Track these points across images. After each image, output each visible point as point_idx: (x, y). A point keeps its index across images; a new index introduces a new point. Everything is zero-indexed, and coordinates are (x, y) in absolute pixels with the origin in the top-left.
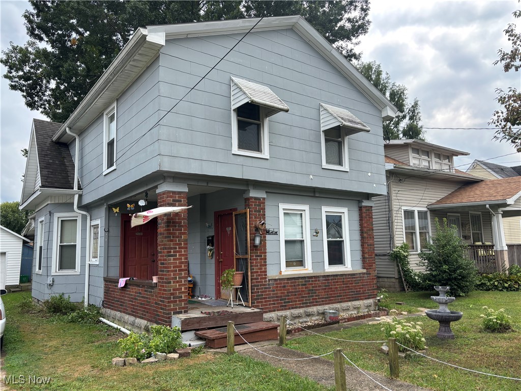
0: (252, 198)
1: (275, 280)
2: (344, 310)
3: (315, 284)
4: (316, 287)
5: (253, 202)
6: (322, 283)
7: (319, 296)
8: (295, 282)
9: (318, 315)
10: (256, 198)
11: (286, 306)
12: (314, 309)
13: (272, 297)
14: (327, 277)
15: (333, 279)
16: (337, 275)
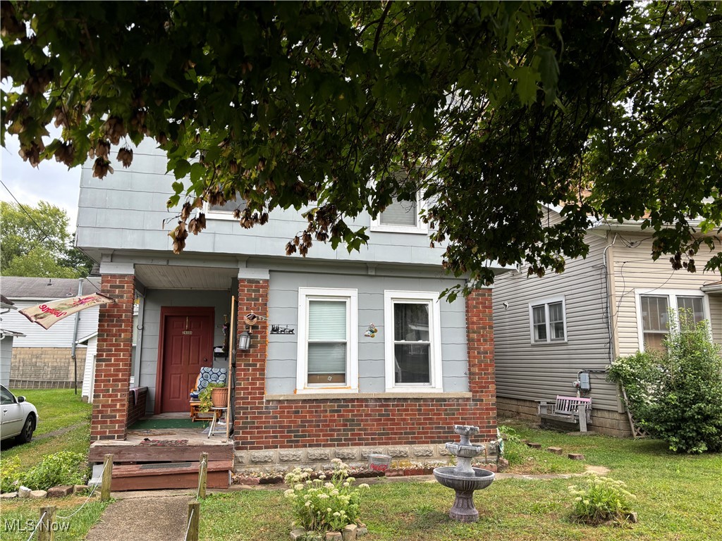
0: (243, 280)
1: (279, 401)
2: (418, 456)
3: (358, 411)
4: (361, 415)
5: (245, 286)
6: (372, 411)
7: (365, 430)
8: (320, 407)
9: (361, 461)
10: (250, 281)
11: (298, 441)
12: (355, 451)
13: (272, 427)
14: (385, 401)
15: (397, 406)
16: (405, 400)
